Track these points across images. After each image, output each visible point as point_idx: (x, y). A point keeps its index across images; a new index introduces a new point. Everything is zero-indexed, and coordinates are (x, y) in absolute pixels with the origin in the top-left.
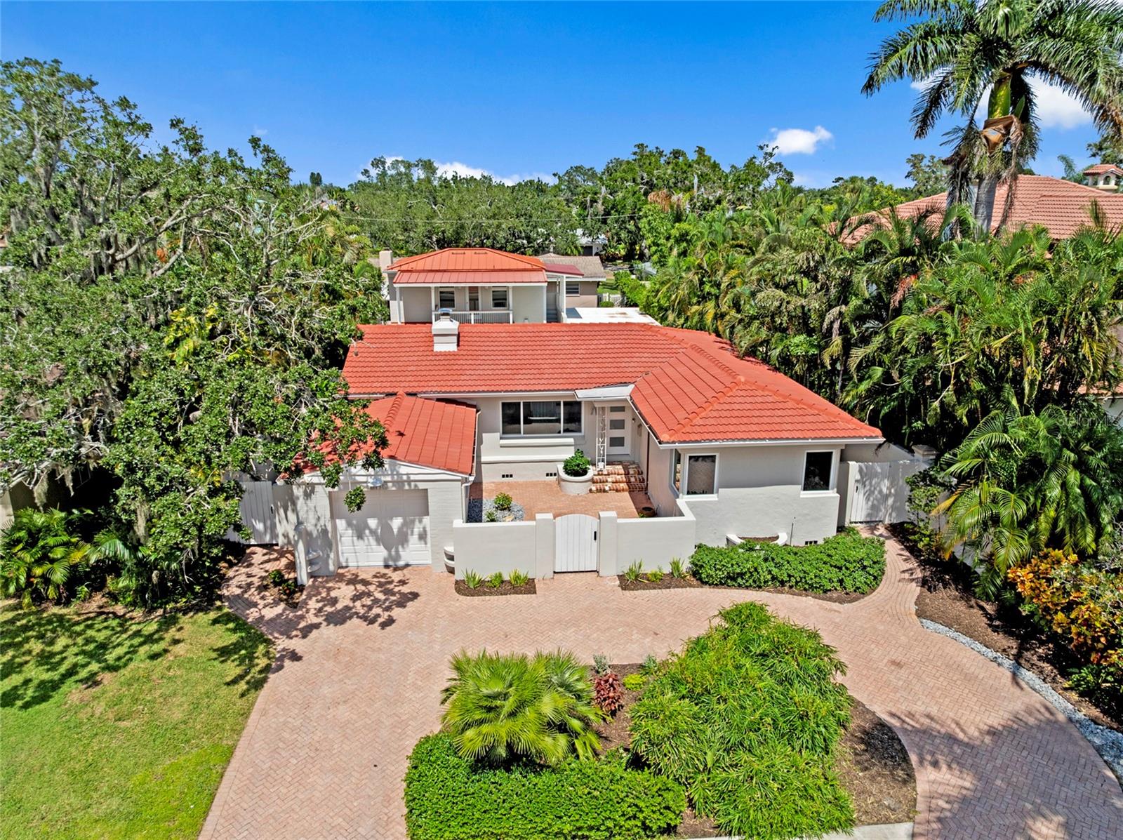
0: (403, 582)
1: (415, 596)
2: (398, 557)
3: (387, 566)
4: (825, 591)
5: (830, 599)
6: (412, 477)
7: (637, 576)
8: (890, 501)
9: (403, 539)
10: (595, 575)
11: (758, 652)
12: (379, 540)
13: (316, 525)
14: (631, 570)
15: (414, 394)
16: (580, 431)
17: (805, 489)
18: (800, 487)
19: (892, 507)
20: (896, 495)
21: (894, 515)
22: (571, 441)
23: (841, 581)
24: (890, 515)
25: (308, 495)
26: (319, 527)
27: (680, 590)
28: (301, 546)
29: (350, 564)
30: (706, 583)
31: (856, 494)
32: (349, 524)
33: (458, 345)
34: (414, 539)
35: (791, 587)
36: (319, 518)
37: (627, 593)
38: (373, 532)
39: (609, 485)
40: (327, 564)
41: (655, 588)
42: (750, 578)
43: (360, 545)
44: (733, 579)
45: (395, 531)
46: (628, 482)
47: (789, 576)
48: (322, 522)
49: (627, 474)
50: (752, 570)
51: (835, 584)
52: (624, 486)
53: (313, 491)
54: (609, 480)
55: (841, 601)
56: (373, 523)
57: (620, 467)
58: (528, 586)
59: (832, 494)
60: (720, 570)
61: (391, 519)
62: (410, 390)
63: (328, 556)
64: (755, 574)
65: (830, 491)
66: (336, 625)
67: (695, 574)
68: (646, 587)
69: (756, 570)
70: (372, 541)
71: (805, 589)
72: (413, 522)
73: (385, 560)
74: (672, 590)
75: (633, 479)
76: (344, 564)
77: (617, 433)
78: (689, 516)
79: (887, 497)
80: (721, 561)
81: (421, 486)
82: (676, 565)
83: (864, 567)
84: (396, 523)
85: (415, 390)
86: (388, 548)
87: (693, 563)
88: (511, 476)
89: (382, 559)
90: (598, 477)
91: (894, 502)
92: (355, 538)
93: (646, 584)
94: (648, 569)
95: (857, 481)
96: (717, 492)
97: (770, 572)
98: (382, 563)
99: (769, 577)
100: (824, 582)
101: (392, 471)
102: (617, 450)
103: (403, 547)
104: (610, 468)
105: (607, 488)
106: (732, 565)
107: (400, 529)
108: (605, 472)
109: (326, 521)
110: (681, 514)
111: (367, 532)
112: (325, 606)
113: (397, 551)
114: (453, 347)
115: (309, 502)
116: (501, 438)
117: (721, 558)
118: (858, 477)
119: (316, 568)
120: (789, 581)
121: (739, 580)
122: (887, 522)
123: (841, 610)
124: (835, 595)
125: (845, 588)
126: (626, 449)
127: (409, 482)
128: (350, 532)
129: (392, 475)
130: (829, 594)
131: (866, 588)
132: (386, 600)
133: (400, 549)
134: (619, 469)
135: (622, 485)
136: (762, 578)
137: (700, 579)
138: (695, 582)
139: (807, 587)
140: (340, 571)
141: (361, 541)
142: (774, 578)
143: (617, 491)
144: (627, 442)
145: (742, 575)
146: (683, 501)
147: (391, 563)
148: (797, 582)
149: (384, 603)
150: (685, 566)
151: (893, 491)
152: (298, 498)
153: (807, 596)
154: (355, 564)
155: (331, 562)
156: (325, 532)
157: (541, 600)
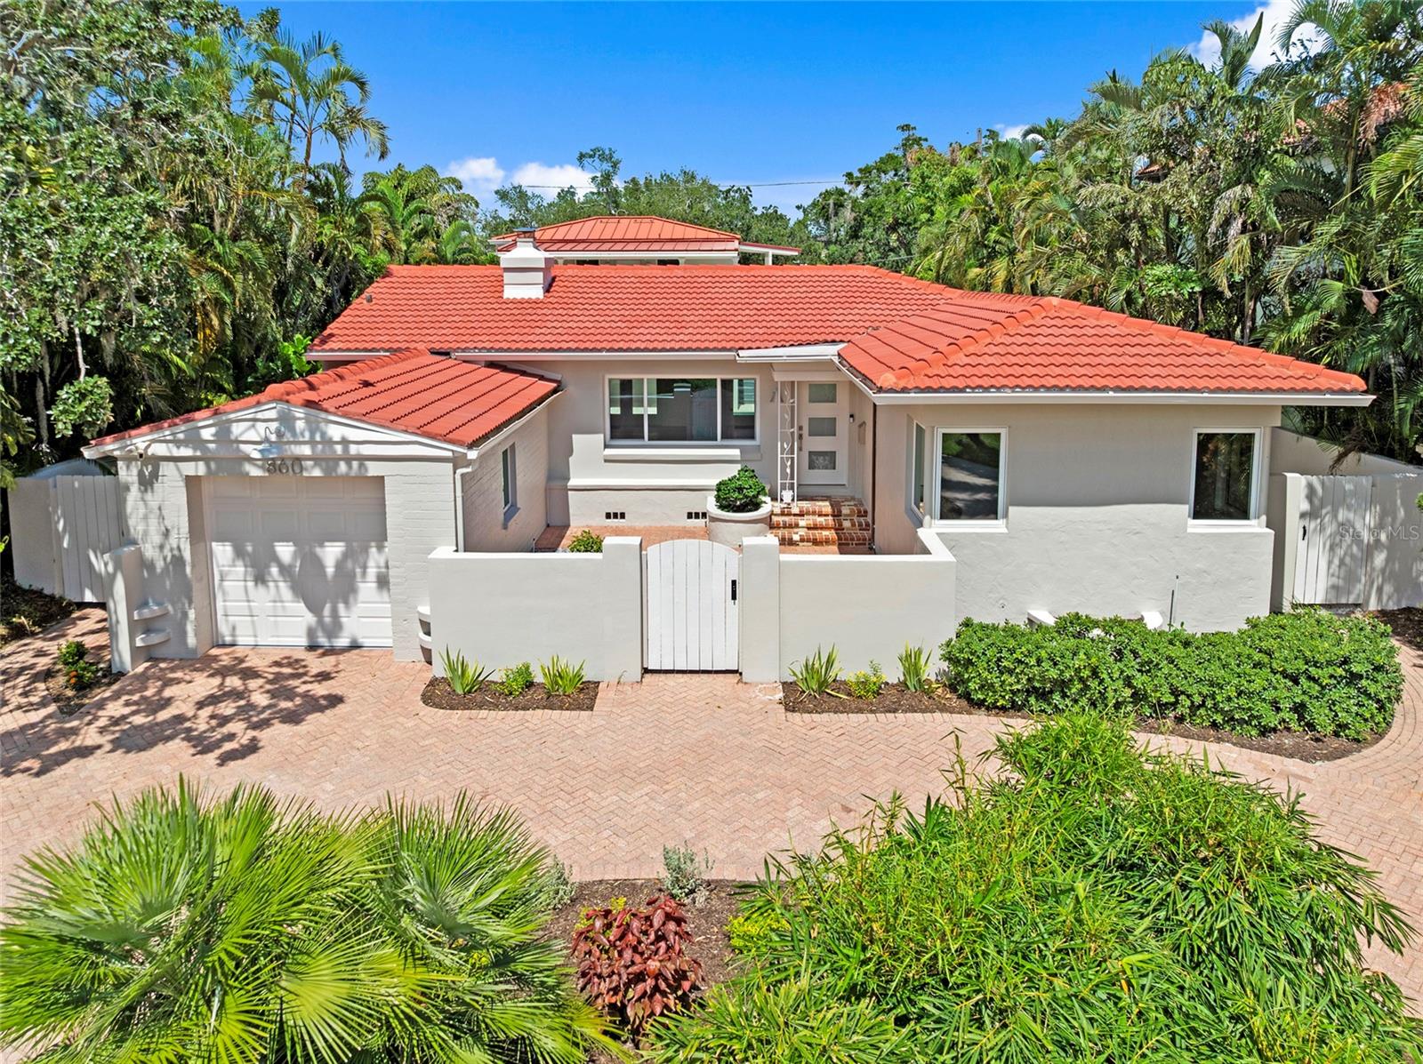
0: (324, 676)
1: (335, 700)
2: (335, 628)
3: (312, 648)
4: (1265, 731)
5: (1278, 750)
6: (353, 449)
7: (823, 684)
8: (1380, 559)
9: (345, 587)
10: (733, 678)
11: (1112, 854)
12: (300, 591)
13: (161, 547)
14: (808, 668)
15: (447, 354)
16: (752, 437)
17: (1198, 514)
18: (1185, 509)
19: (1383, 571)
20: (1392, 547)
21: (1388, 589)
22: (736, 452)
23: (1299, 709)
24: (1380, 590)
25: (147, 483)
26: (167, 552)
27: (918, 716)
28: (119, 587)
29: (240, 640)
30: (980, 704)
31: (1302, 545)
32: (239, 553)
33: (547, 290)
34: (367, 588)
35: (1180, 720)
36: (167, 533)
37: (796, 717)
38: (284, 570)
39: (802, 532)
40: (184, 633)
41: (860, 711)
42: (1082, 692)
43: (261, 596)
44: (1044, 695)
45: (330, 570)
46: (839, 529)
47: (1175, 692)
48: (173, 542)
49: (837, 514)
50: (1086, 673)
51: (1286, 715)
52: (830, 534)
53: (155, 475)
54: (802, 523)
55: (1309, 758)
56: (285, 551)
57: (827, 503)
58: (583, 694)
59: (1255, 526)
60: (1011, 672)
61: (322, 545)
62: (437, 346)
63: (185, 615)
64: (1093, 684)
65: (1252, 522)
66: (128, 752)
67: (955, 685)
68: (841, 708)
69: (1095, 673)
70: (285, 590)
71: (1214, 725)
72: (366, 550)
73: (311, 633)
74: (900, 715)
75: (847, 524)
76: (228, 639)
77: (822, 444)
78: (940, 554)
79: (1369, 552)
80: (1012, 651)
81: (374, 469)
82: (911, 663)
83: (1354, 678)
84: (331, 553)
85: (445, 346)
86: (314, 608)
87: (950, 658)
88: (623, 515)
89: (303, 631)
90: (781, 519)
91: (1387, 560)
92: (251, 584)
93: (842, 703)
94: (847, 671)
95: (1303, 515)
96: (1006, 516)
97: (1128, 682)
98: (304, 641)
99: (1128, 692)
100: (1263, 709)
101: (312, 435)
102: (820, 476)
103: (346, 603)
104: (806, 505)
105: (796, 538)
106: (1039, 661)
107: (339, 566)
108: (795, 510)
109: (181, 539)
110: (926, 551)
111: (274, 570)
112: (134, 713)
113: (335, 614)
114: (537, 293)
115: (149, 496)
116: (606, 446)
117: (1012, 643)
118: (1305, 506)
119: (155, 639)
120: (1175, 705)
121: (1056, 697)
122: (1373, 605)
123: (1311, 775)
124: (1288, 741)
125: (1311, 726)
126: (840, 475)
127: (349, 460)
128: (240, 569)
129: (312, 442)
130: (1272, 739)
131: (1365, 729)
132: (269, 707)
133: (341, 607)
134: (825, 507)
135: (825, 533)
136: (1110, 694)
137: (967, 696)
138: (955, 702)
139: (1219, 718)
140: (214, 652)
141: (261, 588)
142: (1138, 697)
143: (816, 542)
144: (842, 460)
145: (1062, 685)
146: (933, 531)
147: (323, 641)
148: (1194, 708)
149: (263, 711)
150: (934, 667)
151: (1383, 537)
152: (127, 488)
153: (1219, 740)
154: (251, 641)
155: (190, 628)
156: (178, 561)
157: (600, 722)
